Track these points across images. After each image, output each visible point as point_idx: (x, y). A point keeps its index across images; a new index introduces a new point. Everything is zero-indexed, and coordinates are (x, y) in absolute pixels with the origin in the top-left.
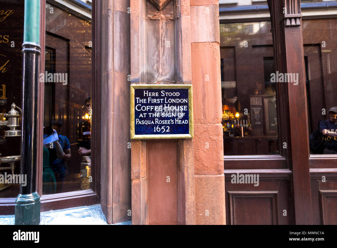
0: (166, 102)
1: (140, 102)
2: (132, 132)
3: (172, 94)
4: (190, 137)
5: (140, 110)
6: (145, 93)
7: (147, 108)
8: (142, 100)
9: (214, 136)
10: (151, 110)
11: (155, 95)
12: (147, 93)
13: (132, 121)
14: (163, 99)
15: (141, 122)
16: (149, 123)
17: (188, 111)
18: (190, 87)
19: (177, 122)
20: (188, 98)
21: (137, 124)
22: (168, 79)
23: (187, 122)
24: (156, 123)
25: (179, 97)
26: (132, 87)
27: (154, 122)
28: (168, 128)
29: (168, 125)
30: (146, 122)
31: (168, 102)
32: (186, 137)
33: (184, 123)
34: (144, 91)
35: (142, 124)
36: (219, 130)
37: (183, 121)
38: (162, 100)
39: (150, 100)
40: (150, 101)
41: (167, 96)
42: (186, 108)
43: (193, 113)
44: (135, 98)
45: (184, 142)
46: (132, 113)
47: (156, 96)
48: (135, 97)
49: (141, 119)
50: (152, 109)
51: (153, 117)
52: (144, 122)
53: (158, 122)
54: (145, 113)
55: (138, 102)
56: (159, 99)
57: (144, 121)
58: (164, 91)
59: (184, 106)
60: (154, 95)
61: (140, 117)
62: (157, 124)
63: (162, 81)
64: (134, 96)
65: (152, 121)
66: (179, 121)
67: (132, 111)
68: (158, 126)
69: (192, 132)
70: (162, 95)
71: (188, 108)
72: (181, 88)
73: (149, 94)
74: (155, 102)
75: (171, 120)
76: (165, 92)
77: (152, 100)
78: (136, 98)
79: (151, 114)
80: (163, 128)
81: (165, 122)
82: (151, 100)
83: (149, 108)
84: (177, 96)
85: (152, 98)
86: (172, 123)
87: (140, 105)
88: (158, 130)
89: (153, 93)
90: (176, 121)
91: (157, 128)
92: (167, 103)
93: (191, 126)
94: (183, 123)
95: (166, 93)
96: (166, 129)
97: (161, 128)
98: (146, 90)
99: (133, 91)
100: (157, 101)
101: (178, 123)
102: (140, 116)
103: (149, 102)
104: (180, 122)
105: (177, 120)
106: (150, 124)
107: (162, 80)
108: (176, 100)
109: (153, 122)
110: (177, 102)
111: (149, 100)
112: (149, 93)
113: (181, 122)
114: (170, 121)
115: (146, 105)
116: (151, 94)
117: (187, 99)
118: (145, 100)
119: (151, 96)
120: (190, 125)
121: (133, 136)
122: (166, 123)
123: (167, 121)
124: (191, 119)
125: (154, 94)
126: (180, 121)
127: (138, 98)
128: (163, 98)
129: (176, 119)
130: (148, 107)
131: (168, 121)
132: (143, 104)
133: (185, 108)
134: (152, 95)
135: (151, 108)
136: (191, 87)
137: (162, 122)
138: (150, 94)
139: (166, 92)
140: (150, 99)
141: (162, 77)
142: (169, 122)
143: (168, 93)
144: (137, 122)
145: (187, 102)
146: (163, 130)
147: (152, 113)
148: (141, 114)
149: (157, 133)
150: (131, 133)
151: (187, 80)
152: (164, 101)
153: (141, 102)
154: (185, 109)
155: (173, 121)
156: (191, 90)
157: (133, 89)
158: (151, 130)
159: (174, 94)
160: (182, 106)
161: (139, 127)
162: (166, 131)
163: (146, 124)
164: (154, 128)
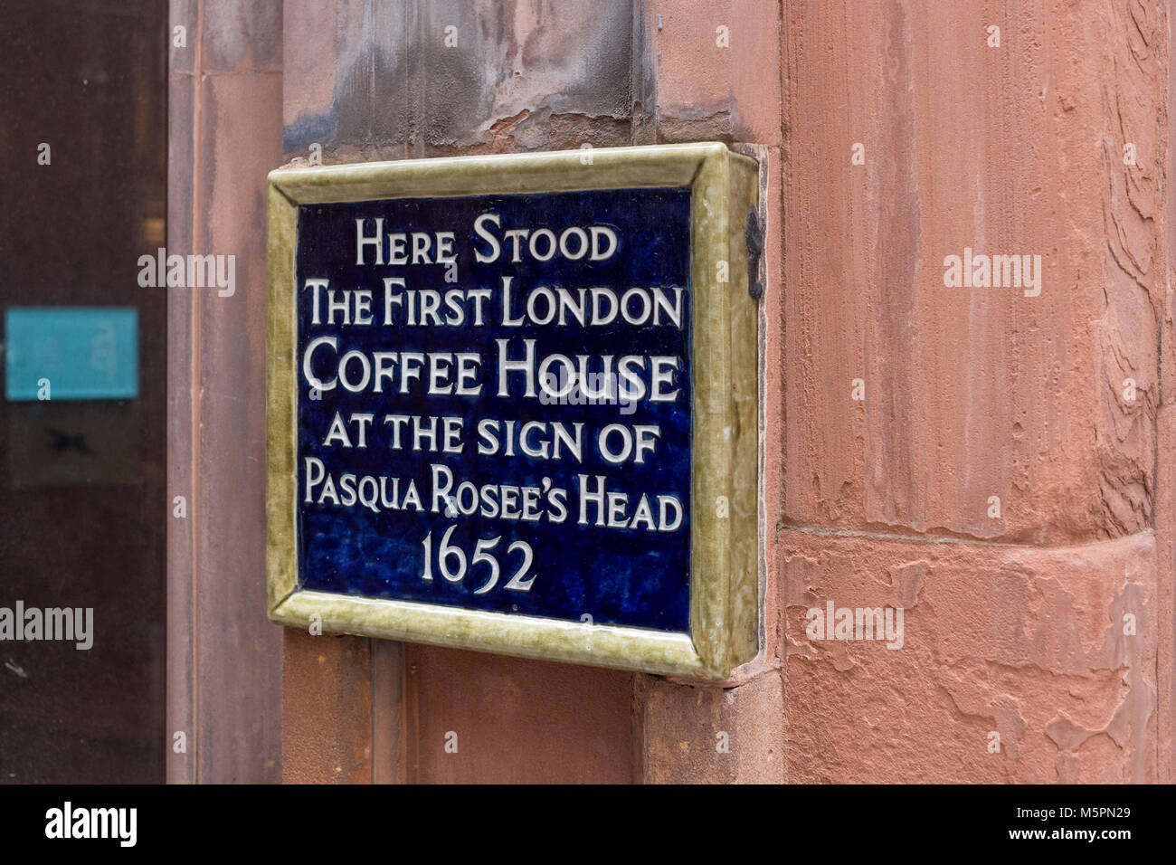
0: (512, 318)
1: (331, 321)
3: (558, 245)
5: (332, 386)
7: (380, 373)
8: (347, 295)
9: (983, 676)
10: (404, 389)
11: (432, 253)
12: (378, 241)
13: (277, 470)
14: (487, 293)
15: (340, 491)
16: (390, 498)
17: (684, 404)
18: (701, 163)
20: (682, 279)
21: (309, 499)
22: (575, 92)
23: (671, 512)
24: (435, 508)
25: (615, 274)
26: (274, 195)
27: (426, 496)
28: (519, 554)
29: (524, 530)
30: (368, 492)
31: (527, 319)
33: (648, 518)
35: (346, 503)
36: (1033, 616)
37: (644, 505)
38: (479, 294)
39: (398, 300)
40: (394, 305)
41: (516, 258)
42: (668, 378)
44: (301, 282)
45: (655, 704)
46: (274, 406)
47: (440, 260)
49: (338, 461)
50: (410, 380)
51: (417, 447)
52: (356, 488)
53: (453, 493)
54: (362, 410)
55: (316, 321)
56: (460, 295)
57: (353, 478)
58: (496, 219)
59: (657, 362)
60: (424, 253)
61: (327, 443)
62: (444, 517)
63: (533, 116)
64: (291, 269)
65: (412, 489)
66: (606, 498)
68: (451, 529)
69: (709, 624)
71: (683, 381)
73: (393, 250)
74: (429, 317)
75: (547, 482)
76: (508, 225)
77: (411, 295)
78: (308, 283)
79: (406, 419)
80: (483, 552)
81: (498, 499)
82: (405, 299)
83: (390, 372)
84: (595, 256)
85: (410, 286)
86: (552, 518)
87: (333, 342)
88: (453, 563)
89: (416, 237)
90: (585, 496)
91: (444, 552)
92: (519, 323)
94: (638, 518)
95: (508, 234)
96: (510, 563)
97: (469, 554)
98: (369, 210)
99: (284, 228)
100: (444, 310)
101: (600, 522)
102: (332, 436)
103: (388, 321)
104: (613, 509)
105: (592, 487)
106: (394, 505)
107: (531, 103)
108: (589, 296)
109: (413, 498)
110: (596, 321)
111: (390, 299)
112: (393, 238)
113: (621, 509)
114: (536, 491)
115: (371, 339)
116: (401, 249)
117: (678, 292)
118: (362, 300)
119: (403, 262)
121: (279, 597)
122: (505, 515)
123: (515, 490)
125: (421, 244)
126: (619, 502)
127: (315, 284)
128: (491, 277)
129: (583, 479)
130: (386, 363)
131: (526, 491)
132: (350, 336)
133: (657, 378)
134: (410, 260)
135: (406, 373)
137: (481, 502)
138: (398, 243)
139: (512, 228)
140: (396, 290)
141: (535, 75)
142: (534, 504)
143: (525, 233)
144: (310, 484)
145: (676, 319)
146: (485, 569)
147: (410, 412)
148: (338, 422)
149: (439, 593)
151: (689, 102)
152: (492, 308)
153: (339, 315)
154: (665, 388)
155: (558, 497)
156: (705, 196)
157: (281, 204)
158: (405, 565)
159: (573, 244)
160: (639, 361)
161: (321, 531)
162: (507, 581)
163: (370, 509)
164: (423, 547)
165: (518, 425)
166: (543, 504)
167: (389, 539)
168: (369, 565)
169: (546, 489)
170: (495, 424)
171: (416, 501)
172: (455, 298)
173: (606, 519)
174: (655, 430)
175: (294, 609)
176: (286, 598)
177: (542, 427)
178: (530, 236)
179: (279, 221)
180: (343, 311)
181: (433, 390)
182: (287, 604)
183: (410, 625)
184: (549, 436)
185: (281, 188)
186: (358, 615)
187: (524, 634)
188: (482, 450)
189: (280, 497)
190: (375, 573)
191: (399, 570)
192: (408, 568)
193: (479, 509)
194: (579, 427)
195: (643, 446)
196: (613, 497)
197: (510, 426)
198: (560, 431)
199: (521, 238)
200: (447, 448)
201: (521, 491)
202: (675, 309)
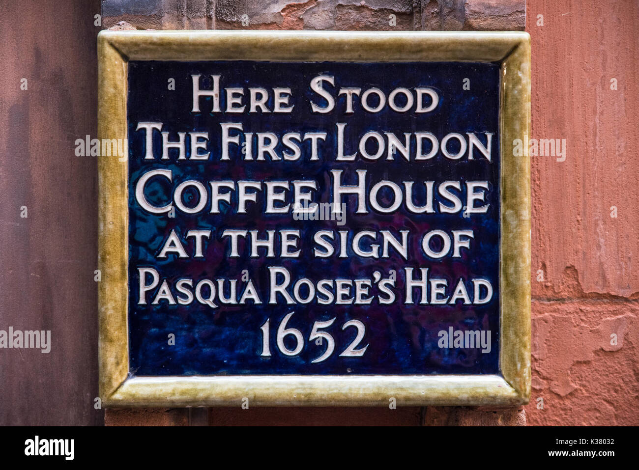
0: (345, 154)
1: (165, 156)
2: (111, 360)
3: (386, 100)
4: (505, 398)
5: (168, 209)
6: (201, 88)
7: (216, 197)
8: (182, 136)
10: (242, 209)
11: (270, 104)
12: (215, 93)
13: (113, 280)
14: (323, 136)
15: (175, 293)
16: (227, 295)
17: (494, 213)
18: (516, 46)
19: (417, 291)
20: (495, 130)
21: (142, 301)
23: (483, 290)
24: (273, 301)
26: (109, 51)
27: (263, 290)
28: (354, 331)
29: (355, 311)
30: (206, 292)
31: (359, 155)
32: (475, 398)
33: (465, 296)
34: (196, 79)
35: (181, 301)
37: (461, 286)
38: (315, 137)
39: (236, 140)
40: (231, 145)
41: (349, 110)
42: (481, 196)
43: (527, 234)
46: (111, 227)
47: (277, 109)
48: (134, 116)
50: (248, 202)
51: (254, 254)
52: (193, 290)
53: (290, 290)
54: (199, 228)
55: (149, 156)
56: (297, 136)
57: (189, 282)
58: (331, 80)
59: (471, 186)
60: (261, 104)
61: (162, 255)
62: (282, 306)
64: (124, 113)
65: (250, 287)
67: (110, 217)
68: (289, 316)
69: (523, 365)
70: (315, 109)
71: (493, 198)
72: (449, 55)
73: (230, 101)
74: (266, 154)
75: (377, 275)
76: (339, 86)
77: (249, 136)
78: (140, 126)
79: (244, 233)
80: (319, 330)
81: (333, 290)
82: (243, 139)
83: (227, 197)
84: (419, 110)
85: (247, 129)
86: (382, 301)
87: (168, 174)
89: (253, 92)
90: (410, 284)
91: (282, 333)
92: (352, 158)
93: (515, 320)
94: (456, 296)
95: (342, 92)
96: (343, 338)
97: (306, 333)
98: (206, 69)
100: (281, 148)
101: (424, 301)
102: (167, 249)
103: (225, 156)
104: (435, 291)
106: (232, 301)
108: (413, 139)
109: (251, 293)
110: (419, 157)
111: (226, 140)
112: (230, 92)
113: (442, 291)
114: (368, 282)
115: (208, 171)
116: (238, 101)
117: (489, 137)
118: (197, 140)
119: (241, 110)
120: (508, 317)
121: (115, 384)
122: (339, 301)
123: (349, 282)
124: (516, 272)
125: (259, 97)
126: (439, 286)
127: (149, 127)
128: (327, 124)
129: (409, 272)
130: (223, 190)
131: (359, 283)
133: (471, 197)
134: (248, 108)
135: (243, 197)
136: (521, 47)
137: (317, 292)
138: (235, 95)
139: (346, 87)
140: (232, 132)
142: (366, 292)
143: (357, 92)
144: (143, 289)
145: (488, 155)
147: (249, 227)
148: (173, 237)
149: (279, 365)
150: (105, 365)
151: (493, 2)
152: (328, 147)
153: (174, 152)
154: (477, 203)
155: (387, 285)
156: (519, 69)
157: (116, 59)
158: (243, 347)
159: (401, 100)
160: (457, 185)
161: (155, 326)
162: (342, 351)
163: (207, 305)
164: (262, 331)
165: (351, 234)
166: (374, 290)
167: (227, 328)
168: (207, 350)
169: (377, 280)
170: (330, 234)
171: (254, 296)
172: (292, 139)
173: (429, 298)
174: (470, 234)
175: (134, 392)
176: (122, 384)
177: (373, 235)
178: (362, 93)
179: (114, 73)
180: (178, 149)
181: (270, 209)
182: (124, 389)
183: (257, 393)
184: (380, 241)
185: (117, 45)
186: (203, 390)
187: (364, 389)
188: (318, 254)
189: (116, 301)
190: (213, 356)
191: (237, 351)
192: (246, 349)
193: (315, 299)
194: (405, 234)
195: (460, 245)
196: (434, 283)
197: (344, 235)
198: (388, 237)
199: (354, 95)
200: (284, 254)
201: (354, 284)
202: (486, 147)
